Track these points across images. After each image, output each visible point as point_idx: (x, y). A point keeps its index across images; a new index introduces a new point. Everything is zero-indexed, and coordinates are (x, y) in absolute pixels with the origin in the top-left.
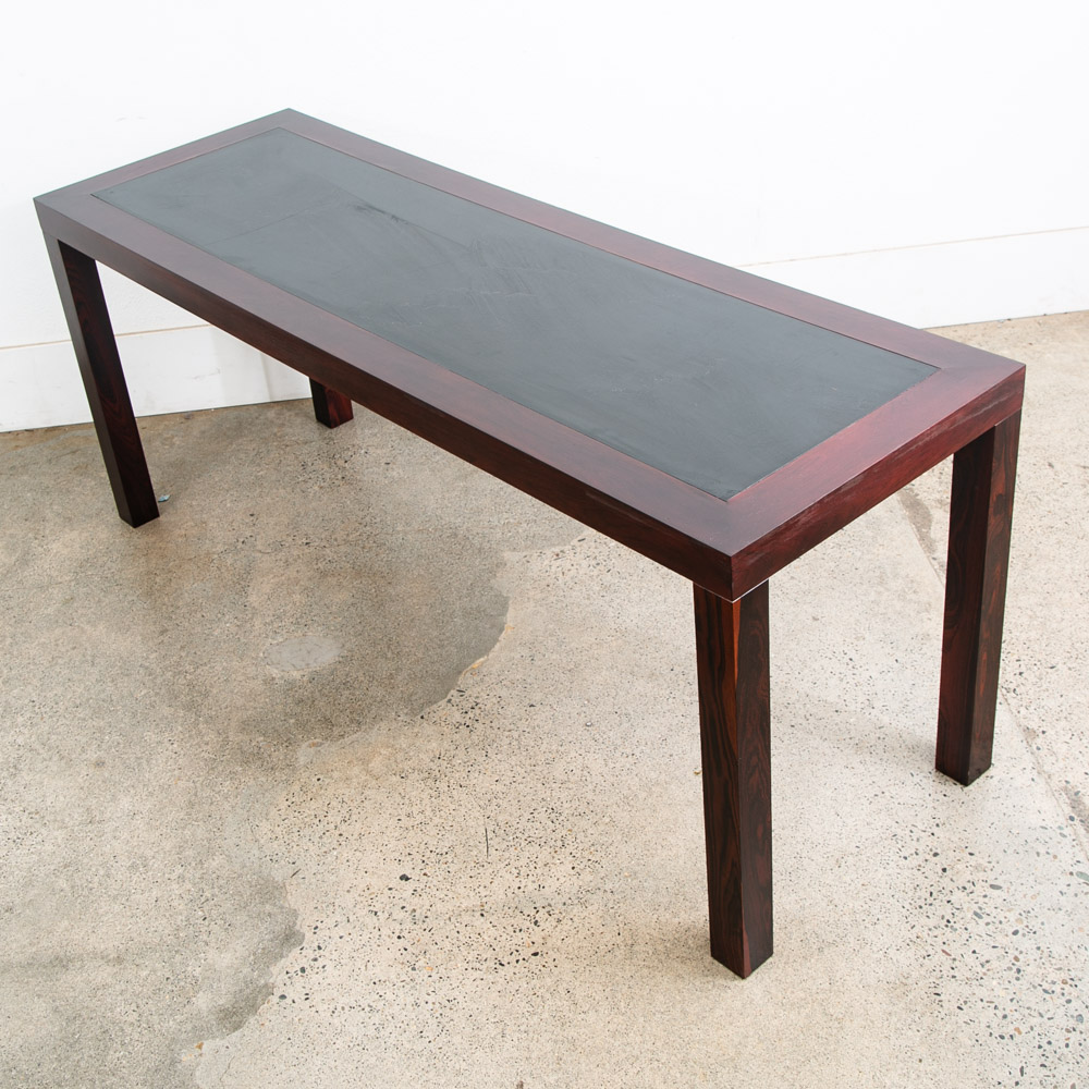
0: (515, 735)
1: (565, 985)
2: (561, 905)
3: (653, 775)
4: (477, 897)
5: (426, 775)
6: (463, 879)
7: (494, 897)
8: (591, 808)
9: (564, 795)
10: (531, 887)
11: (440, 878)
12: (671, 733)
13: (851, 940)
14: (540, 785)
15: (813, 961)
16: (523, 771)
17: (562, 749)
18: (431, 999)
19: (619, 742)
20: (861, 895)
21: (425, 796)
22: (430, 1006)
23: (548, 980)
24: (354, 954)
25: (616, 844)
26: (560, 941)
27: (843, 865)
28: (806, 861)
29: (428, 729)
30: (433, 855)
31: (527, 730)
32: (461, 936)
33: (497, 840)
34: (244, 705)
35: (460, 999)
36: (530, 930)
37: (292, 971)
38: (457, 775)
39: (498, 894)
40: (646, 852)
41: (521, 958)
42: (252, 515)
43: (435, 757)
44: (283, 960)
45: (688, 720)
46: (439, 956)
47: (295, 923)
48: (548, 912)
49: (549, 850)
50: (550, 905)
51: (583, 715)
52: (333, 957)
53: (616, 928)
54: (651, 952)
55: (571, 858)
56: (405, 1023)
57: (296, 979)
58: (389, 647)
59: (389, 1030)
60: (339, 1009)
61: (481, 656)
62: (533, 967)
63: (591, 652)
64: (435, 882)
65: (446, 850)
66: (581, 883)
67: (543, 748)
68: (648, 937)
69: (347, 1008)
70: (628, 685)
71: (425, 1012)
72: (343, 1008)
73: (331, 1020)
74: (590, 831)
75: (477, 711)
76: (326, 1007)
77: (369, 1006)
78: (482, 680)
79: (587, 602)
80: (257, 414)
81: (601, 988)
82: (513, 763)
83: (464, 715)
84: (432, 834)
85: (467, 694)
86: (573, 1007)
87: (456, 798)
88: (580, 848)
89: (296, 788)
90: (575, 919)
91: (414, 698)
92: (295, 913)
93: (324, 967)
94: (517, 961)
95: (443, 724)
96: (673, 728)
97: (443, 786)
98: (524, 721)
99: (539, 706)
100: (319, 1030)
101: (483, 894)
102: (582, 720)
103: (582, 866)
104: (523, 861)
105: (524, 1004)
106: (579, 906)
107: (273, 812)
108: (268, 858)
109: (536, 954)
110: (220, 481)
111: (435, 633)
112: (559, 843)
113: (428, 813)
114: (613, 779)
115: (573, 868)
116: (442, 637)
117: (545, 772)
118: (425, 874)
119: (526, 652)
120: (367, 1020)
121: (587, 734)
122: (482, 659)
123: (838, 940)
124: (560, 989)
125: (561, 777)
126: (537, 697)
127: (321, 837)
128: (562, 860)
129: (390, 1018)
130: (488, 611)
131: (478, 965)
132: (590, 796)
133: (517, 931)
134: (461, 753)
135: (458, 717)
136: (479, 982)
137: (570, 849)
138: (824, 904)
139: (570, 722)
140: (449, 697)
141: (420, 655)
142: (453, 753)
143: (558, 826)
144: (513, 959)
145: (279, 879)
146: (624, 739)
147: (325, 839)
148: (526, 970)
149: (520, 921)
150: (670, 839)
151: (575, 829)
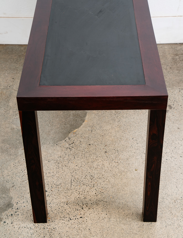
0: (84, 153)
1: (88, 227)
2: (90, 204)
3: (123, 169)
4: (66, 199)
5: (56, 162)
6: (63, 193)
7: (71, 199)
8: (103, 176)
9: (95, 172)
10: (82, 198)
11: (56, 192)
12: (130, 157)
13: (176, 225)
14: (89, 168)
15: (163, 229)
16: (85, 163)
17: (97, 158)
18: (48, 227)
19: (114, 158)
20: (181, 212)
21: (55, 168)
22: (48, 229)
23: (84, 225)
24: (28, 212)
25: (109, 188)
26: (89, 214)
27: (176, 202)
28: (165, 200)
29: (58, 148)
30: (55, 185)
31: (87, 152)
32: (60, 210)
33: (74, 183)
34: (4, 135)
35: (57, 228)
36: (81, 210)
37: (8, 215)
38: (65, 163)
39: (72, 198)
40: (118, 191)
41: (76, 218)
42: (13, 79)
43: (59, 157)
44: (6, 211)
45: (136, 154)
46: (53, 215)
47: (11, 201)
48: (87, 206)
49: (89, 187)
50: (87, 204)
51: (104, 149)
52: (21, 212)
53: (106, 212)
54: (115, 221)
55: (95, 191)
56: (40, 233)
57: (9, 217)
58: (50, 123)
59: (35, 235)
60: (21, 227)
61: (77, 128)
62: (80, 221)
63: (109, 131)
64: (54, 193)
65: (59, 184)
66: (97, 198)
67: (91, 158)
68: (115, 216)
69: (23, 227)
70: (119, 142)
71: (46, 231)
72: (22, 227)
73: (18, 231)
74: (102, 183)
75: (73, 144)
76: (17, 226)
77: (30, 227)
78: (76, 136)
79: (110, 116)
80: (18, 48)
81: (99, 230)
82: (82, 161)
83: (69, 145)
84: (55, 179)
85: (71, 139)
86: (90, 234)
87: (64, 169)
88: (98, 188)
89: (17, 161)
90: (94, 209)
91: (55, 139)
92: (12, 198)
93: (18, 215)
94: (75, 219)
95: (63, 147)
96: (131, 156)
97: (60, 165)
98: (87, 149)
99: (92, 145)
100: (14, 233)
101: (68, 198)
102: (104, 151)
103: (98, 193)
104: (81, 190)
105: (76, 232)
106: (96, 205)
107: (9, 168)
108: (6, 181)
109: (81, 217)
110: (5, 67)
111: (64, 120)
112: (92, 186)
113: (55, 173)
114: (111, 169)
115: (96, 194)
116: (66, 122)
117: (91, 165)
118: (52, 191)
119: (90, 129)
120: (29, 231)
121: (105, 155)
122: (77, 129)
123: (172, 224)
124: (87, 228)
125: (96, 167)
126: (92, 142)
127: (22, 177)
128: (93, 191)
129: (36, 231)
130: (81, 115)
131: (64, 219)
132: (103, 173)
133: (77, 210)
134: (67, 156)
135: (67, 145)
136: (63, 224)
137: (95, 188)
138: (169, 213)
139: (100, 151)
140: (66, 139)
141: (59, 126)
142: (64, 156)
143: (93, 181)
144: (74, 218)
145: (8, 187)
146: (116, 158)
147: (23, 177)
148: (78, 222)
149: (78, 207)
150: (125, 188)
151: (98, 182)
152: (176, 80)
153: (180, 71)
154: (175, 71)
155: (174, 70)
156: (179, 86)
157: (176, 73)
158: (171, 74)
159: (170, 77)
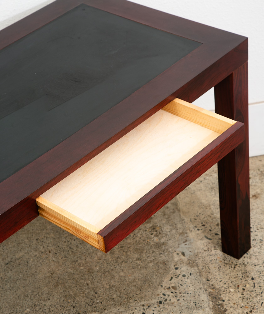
152: (134, 281)
153: (142, 252)
154: (132, 253)
155: (129, 253)
156: (142, 298)
157: (135, 259)
158: (123, 264)
159: (122, 274)
